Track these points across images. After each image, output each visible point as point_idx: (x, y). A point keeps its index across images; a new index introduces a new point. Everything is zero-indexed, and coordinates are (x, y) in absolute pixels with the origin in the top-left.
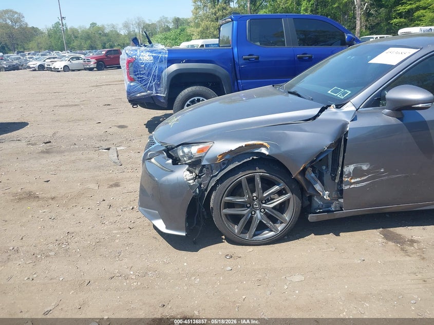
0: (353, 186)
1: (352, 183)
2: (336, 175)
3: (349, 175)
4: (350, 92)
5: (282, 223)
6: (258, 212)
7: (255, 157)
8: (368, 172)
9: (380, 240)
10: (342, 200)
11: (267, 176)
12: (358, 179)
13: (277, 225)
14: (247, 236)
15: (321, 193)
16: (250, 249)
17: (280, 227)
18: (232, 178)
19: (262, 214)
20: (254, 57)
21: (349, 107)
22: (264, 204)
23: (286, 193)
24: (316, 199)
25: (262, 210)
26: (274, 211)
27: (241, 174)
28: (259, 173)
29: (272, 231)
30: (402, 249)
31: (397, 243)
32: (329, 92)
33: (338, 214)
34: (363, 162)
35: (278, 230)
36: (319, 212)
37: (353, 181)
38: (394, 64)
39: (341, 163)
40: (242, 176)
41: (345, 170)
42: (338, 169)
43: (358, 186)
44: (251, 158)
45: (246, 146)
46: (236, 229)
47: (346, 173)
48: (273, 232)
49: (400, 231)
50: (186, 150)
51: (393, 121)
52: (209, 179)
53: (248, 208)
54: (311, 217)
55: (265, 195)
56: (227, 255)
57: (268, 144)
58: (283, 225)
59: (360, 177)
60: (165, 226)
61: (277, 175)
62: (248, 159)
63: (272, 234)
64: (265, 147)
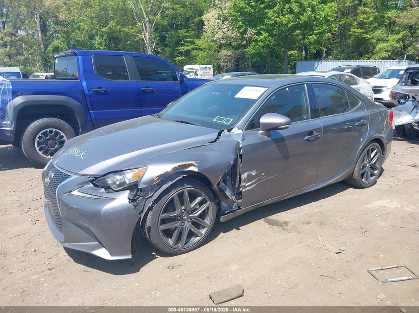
0: (247, 189)
1: (247, 186)
2: (235, 182)
3: (244, 181)
4: (232, 120)
5: (204, 227)
6: (186, 222)
7: (185, 175)
8: (255, 176)
9: (267, 226)
10: (240, 201)
11: (192, 191)
12: (250, 183)
13: (201, 231)
14: (180, 245)
15: (230, 197)
16: (184, 256)
17: (203, 231)
18: (167, 196)
19: (190, 223)
20: (103, 89)
21: (236, 131)
22: (190, 214)
23: (206, 202)
24: (223, 203)
25: (189, 220)
26: (199, 219)
27: (173, 191)
28: (187, 188)
29: (197, 236)
30: (284, 229)
31: (279, 226)
32: (215, 120)
33: (239, 212)
34: (252, 170)
35: (202, 234)
36: (228, 213)
37: (247, 185)
38: (256, 98)
39: (238, 173)
40: (174, 194)
41: (242, 177)
42: (237, 177)
43: (250, 188)
44: (182, 177)
45: (179, 166)
46: (171, 242)
47: (243, 179)
48: (199, 237)
49: (274, 217)
50: (118, 177)
51: (266, 138)
52: (144, 201)
53: (179, 220)
54: (223, 219)
55: (192, 206)
56: (169, 267)
57: (196, 163)
58: (205, 229)
59: (251, 181)
60: (108, 254)
61: (200, 188)
62: (179, 178)
63: (198, 238)
64: (194, 165)
